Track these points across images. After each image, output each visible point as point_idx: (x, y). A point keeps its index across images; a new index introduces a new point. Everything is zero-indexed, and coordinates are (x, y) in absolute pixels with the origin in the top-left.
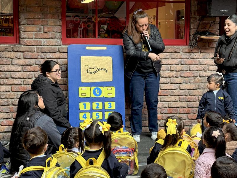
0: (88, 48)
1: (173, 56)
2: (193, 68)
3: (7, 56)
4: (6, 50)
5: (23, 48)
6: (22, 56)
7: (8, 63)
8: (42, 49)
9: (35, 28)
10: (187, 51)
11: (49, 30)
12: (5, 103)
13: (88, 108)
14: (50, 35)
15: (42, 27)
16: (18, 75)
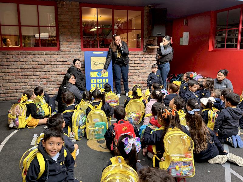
0: (94, 53)
1: (136, 57)
2: (145, 62)
3: (54, 57)
4: (54, 54)
5: (62, 53)
6: (61, 57)
7: (55, 60)
8: (71, 53)
9: (68, 43)
10: (142, 54)
11: (75, 44)
12: (54, 80)
13: (95, 82)
14: (75, 46)
15: (71, 42)
16: (60, 66)
